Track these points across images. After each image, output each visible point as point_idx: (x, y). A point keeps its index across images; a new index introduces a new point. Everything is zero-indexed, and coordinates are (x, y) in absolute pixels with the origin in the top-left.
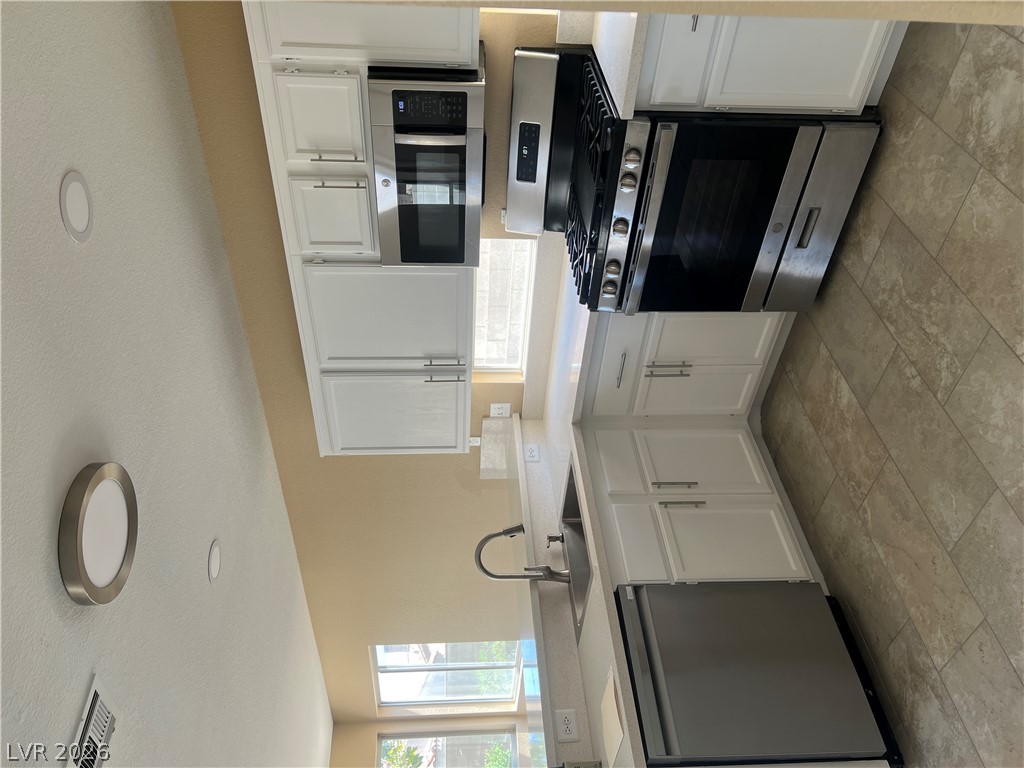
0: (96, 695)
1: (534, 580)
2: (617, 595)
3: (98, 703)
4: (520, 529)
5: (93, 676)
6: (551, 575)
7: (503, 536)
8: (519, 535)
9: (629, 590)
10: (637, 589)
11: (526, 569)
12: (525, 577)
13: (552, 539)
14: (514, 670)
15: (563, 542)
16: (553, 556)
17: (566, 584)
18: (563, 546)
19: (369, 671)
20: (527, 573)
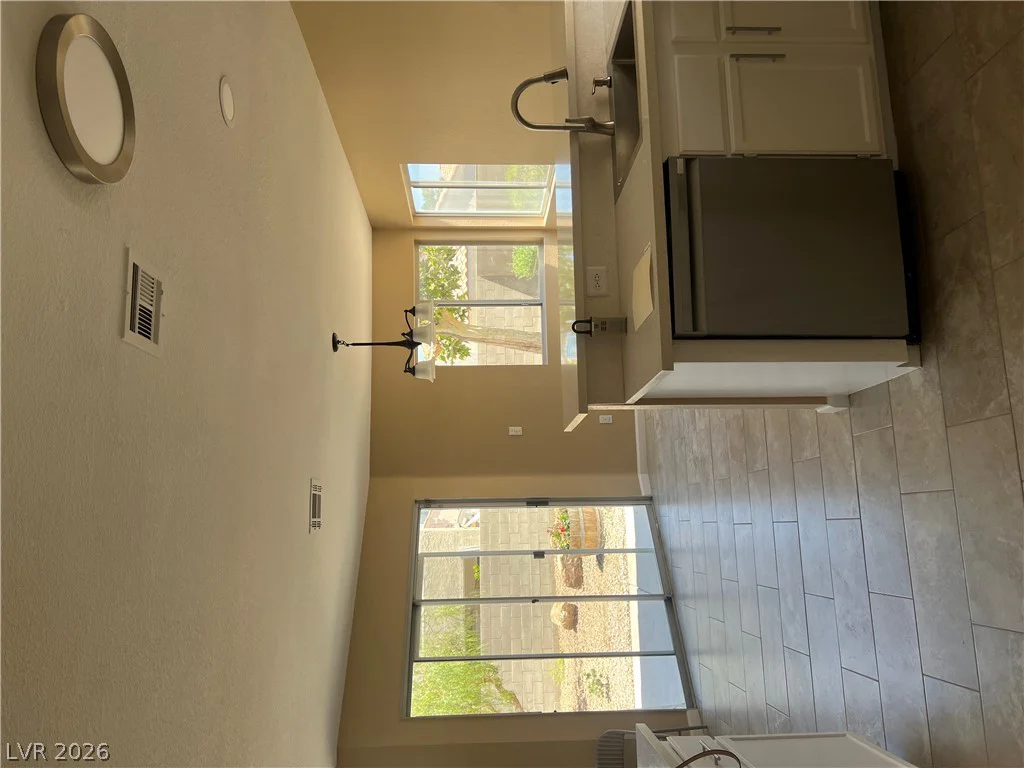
0: (135, 267)
1: (575, 132)
2: (666, 166)
3: (140, 273)
4: (563, 74)
5: (126, 251)
6: (594, 126)
7: (544, 83)
8: (562, 82)
9: (680, 163)
10: (689, 161)
11: (567, 121)
12: (565, 128)
13: (598, 83)
14: (545, 190)
15: (610, 86)
16: (598, 106)
17: (610, 137)
18: (610, 92)
19: (401, 187)
20: (568, 124)
